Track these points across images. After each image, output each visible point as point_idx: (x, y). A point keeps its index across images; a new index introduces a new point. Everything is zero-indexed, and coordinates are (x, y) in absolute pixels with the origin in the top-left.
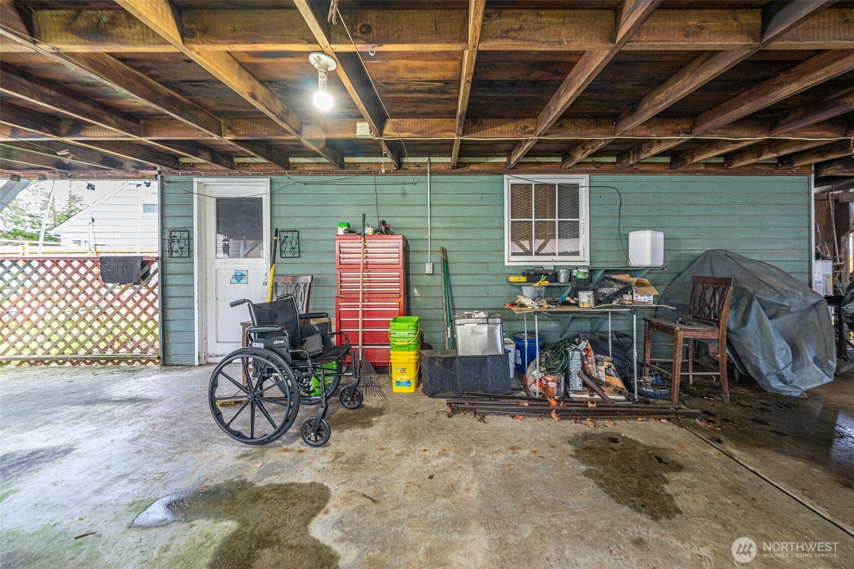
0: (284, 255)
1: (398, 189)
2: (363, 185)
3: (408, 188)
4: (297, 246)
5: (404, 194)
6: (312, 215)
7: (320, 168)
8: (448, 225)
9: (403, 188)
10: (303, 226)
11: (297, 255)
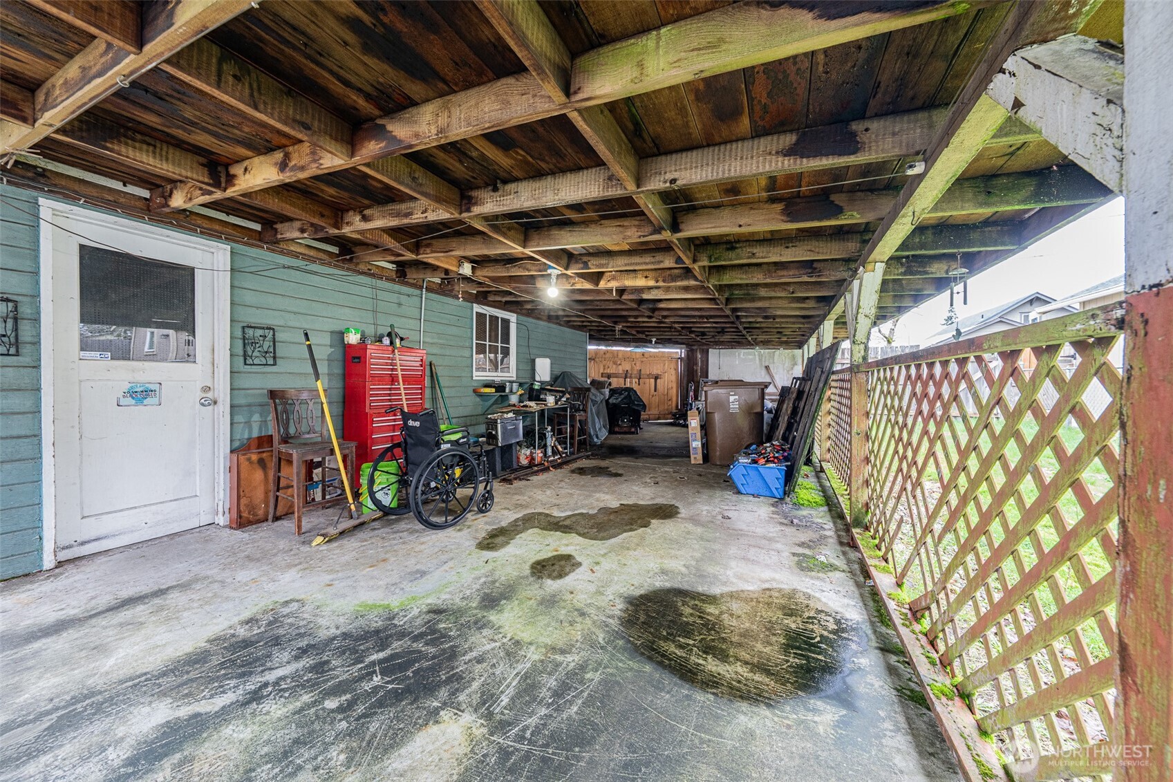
0: (249, 361)
1: (394, 298)
2: (360, 286)
3: (403, 299)
4: (271, 350)
5: (400, 304)
6: (295, 310)
7: (312, 253)
8: (435, 341)
9: (398, 298)
10: (281, 323)
11: (271, 361)
